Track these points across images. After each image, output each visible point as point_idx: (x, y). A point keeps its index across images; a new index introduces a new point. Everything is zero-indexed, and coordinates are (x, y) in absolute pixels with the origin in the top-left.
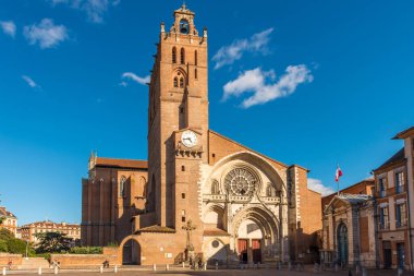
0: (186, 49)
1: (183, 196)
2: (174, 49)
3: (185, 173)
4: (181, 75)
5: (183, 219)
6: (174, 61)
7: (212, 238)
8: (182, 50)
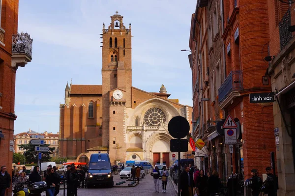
0: (118, 38)
1: (114, 129)
2: (111, 39)
3: (115, 115)
4: (115, 54)
5: (114, 142)
6: (111, 46)
7: (133, 153)
8: (116, 39)
